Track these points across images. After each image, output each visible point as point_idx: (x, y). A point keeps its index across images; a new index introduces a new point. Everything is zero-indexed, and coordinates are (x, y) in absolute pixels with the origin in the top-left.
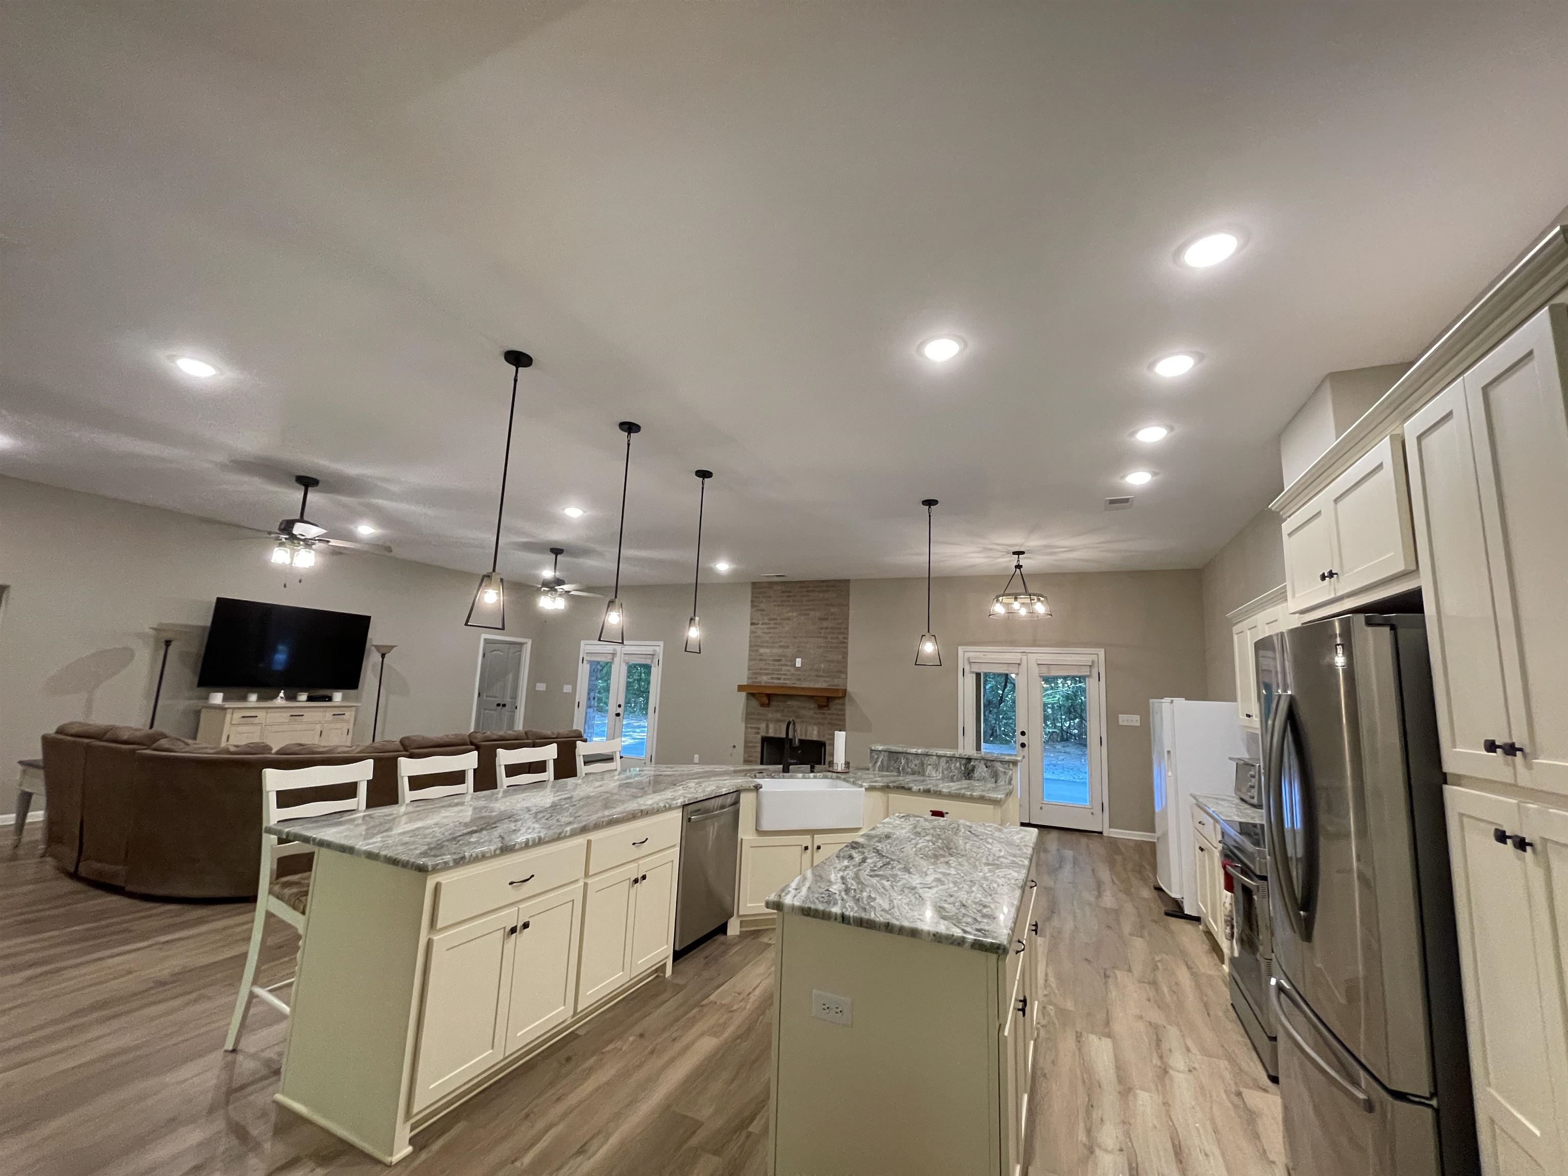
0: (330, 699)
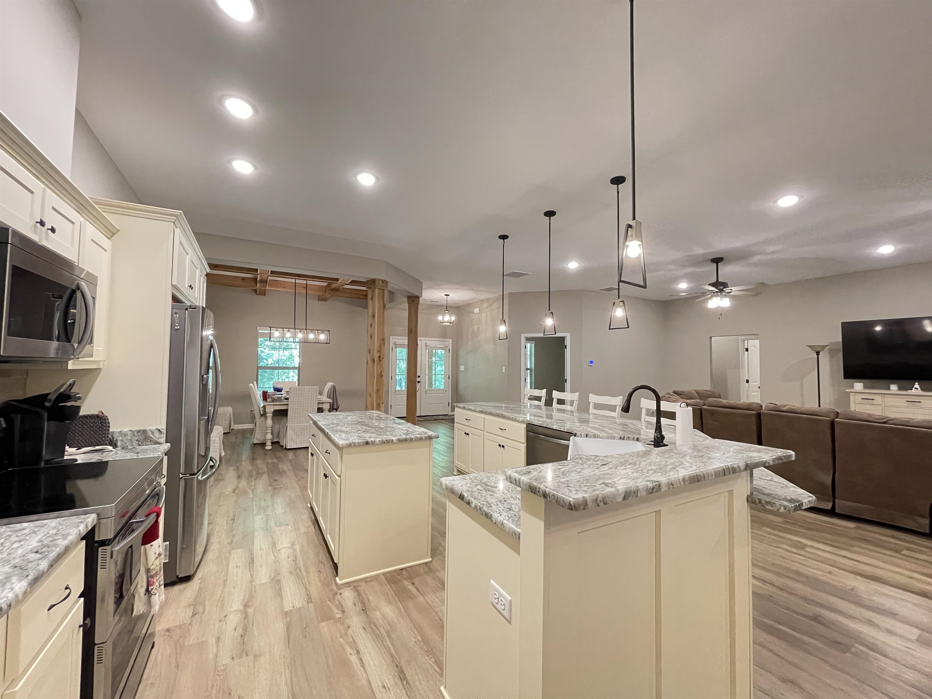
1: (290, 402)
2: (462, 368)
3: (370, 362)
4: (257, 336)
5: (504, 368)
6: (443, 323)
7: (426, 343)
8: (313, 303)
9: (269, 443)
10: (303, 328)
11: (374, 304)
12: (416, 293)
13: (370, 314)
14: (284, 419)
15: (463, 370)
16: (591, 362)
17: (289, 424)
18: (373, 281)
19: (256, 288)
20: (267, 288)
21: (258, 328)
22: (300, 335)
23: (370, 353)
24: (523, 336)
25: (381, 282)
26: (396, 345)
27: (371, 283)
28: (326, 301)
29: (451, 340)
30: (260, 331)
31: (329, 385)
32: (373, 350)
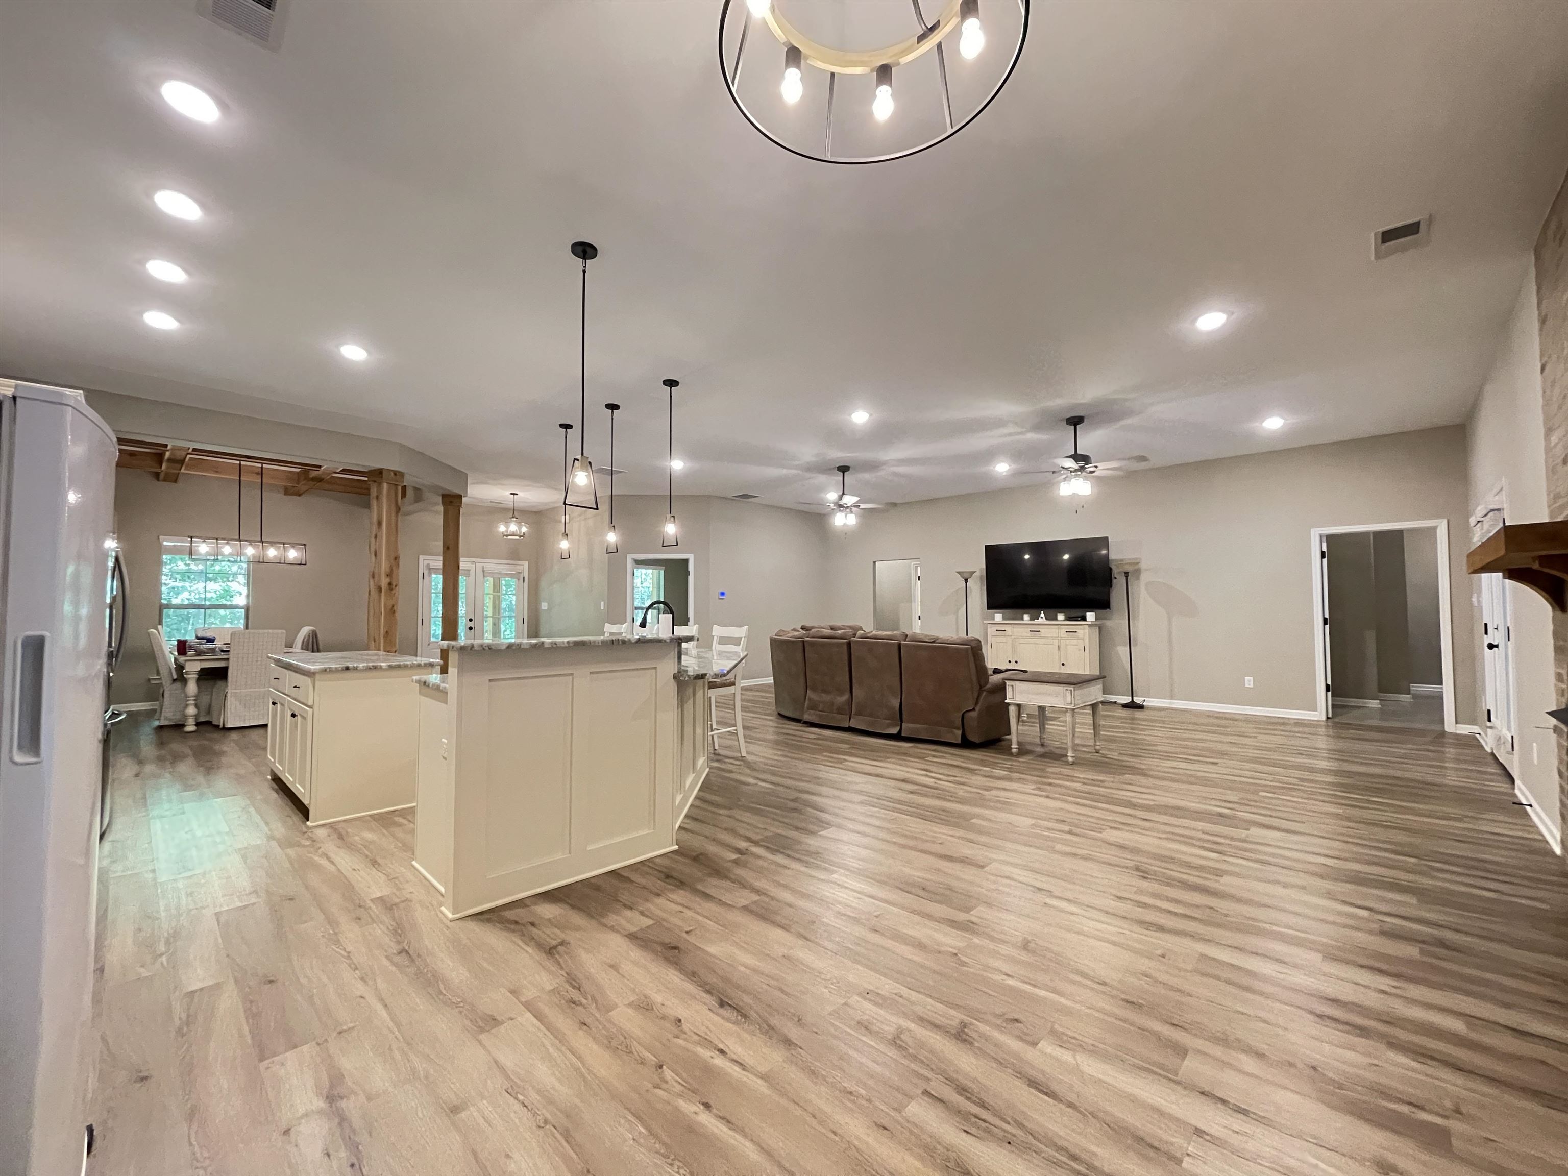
0: (1084, 619)
1: (232, 656)
2: (544, 606)
3: (374, 592)
4: (160, 550)
5: (602, 603)
6: (507, 536)
7: (483, 567)
8: (274, 499)
9: (191, 721)
10: (256, 539)
11: (382, 507)
12: (457, 491)
13: (375, 519)
14: (220, 683)
15: (546, 608)
16: (723, 594)
17: (230, 690)
18: (380, 472)
19: (158, 470)
20: (183, 471)
21: (161, 537)
22: (250, 551)
23: (373, 577)
24: (630, 558)
25: (392, 474)
26: (430, 569)
27: (377, 474)
28: (300, 495)
29: (526, 564)
30: (165, 543)
31: (305, 630)
32: (380, 576)
